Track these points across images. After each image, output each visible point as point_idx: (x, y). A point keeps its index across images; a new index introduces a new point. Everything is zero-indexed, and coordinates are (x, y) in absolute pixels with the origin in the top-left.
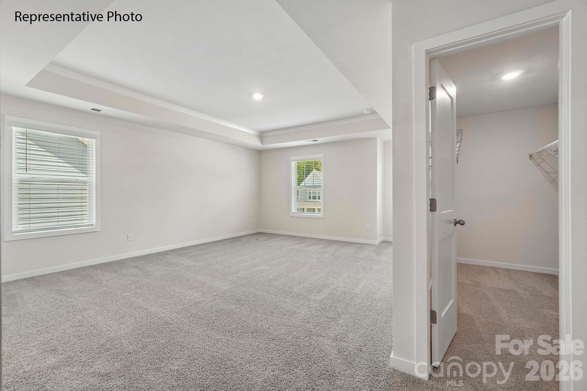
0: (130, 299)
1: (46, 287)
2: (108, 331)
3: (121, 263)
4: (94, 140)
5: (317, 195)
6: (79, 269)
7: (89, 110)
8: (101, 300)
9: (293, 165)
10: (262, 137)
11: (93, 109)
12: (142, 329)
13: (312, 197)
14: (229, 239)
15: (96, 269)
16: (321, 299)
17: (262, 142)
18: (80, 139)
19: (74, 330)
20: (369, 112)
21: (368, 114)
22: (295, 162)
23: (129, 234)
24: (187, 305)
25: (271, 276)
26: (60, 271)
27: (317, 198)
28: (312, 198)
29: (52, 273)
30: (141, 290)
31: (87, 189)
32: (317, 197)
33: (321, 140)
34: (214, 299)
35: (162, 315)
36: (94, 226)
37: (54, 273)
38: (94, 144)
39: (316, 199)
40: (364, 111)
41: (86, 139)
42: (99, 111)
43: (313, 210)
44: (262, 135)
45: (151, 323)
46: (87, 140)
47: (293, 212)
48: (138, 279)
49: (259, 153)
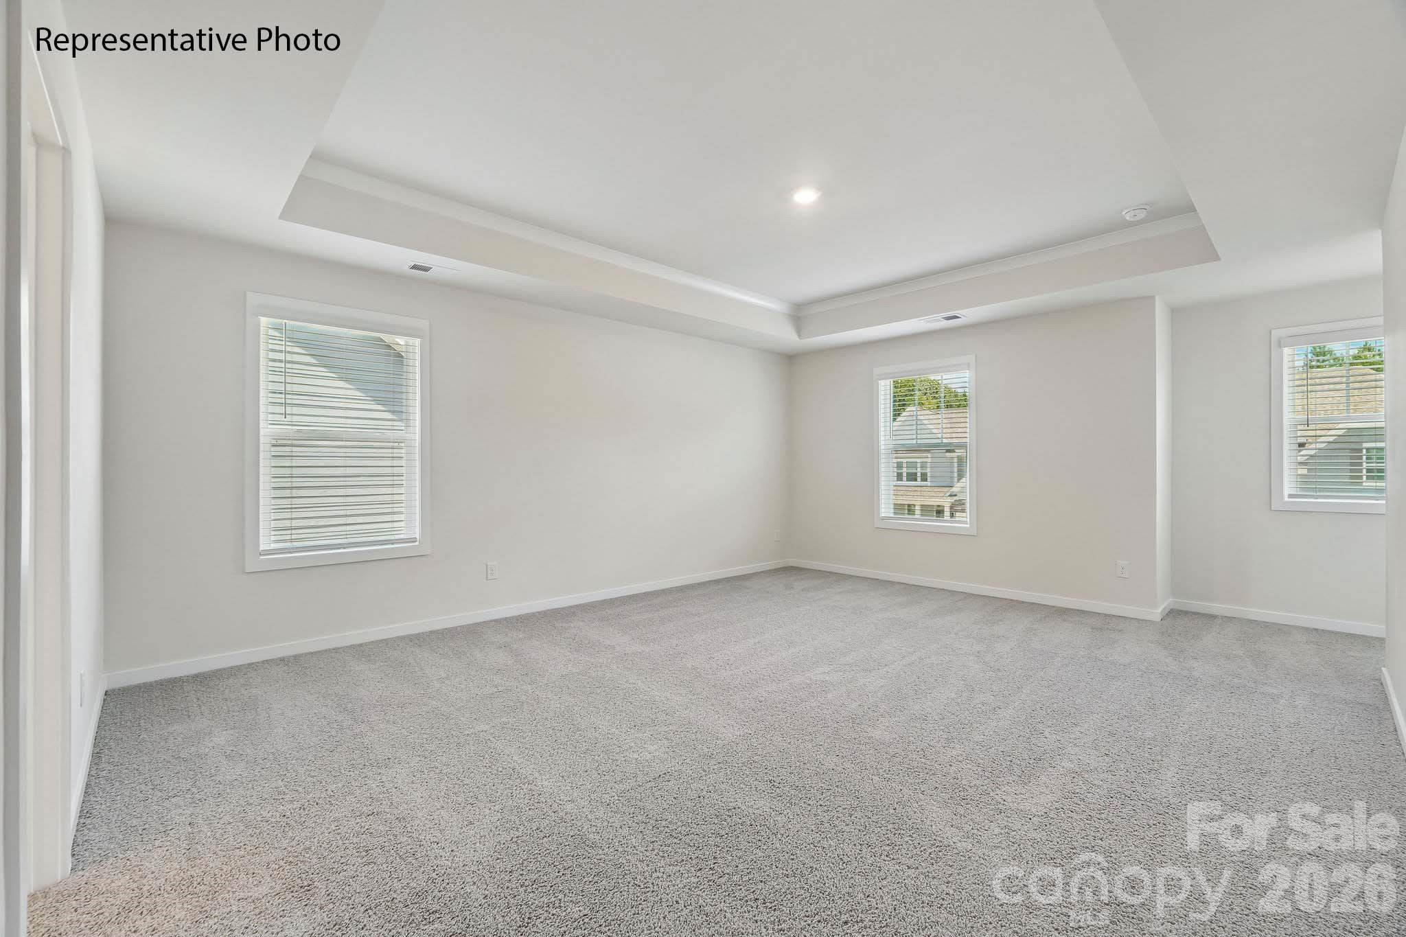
0: (489, 744)
1: (318, 684)
2: (435, 846)
3: (473, 632)
4: (417, 341)
5: (919, 470)
6: (385, 642)
7: (406, 268)
8: (425, 736)
9: (882, 388)
10: (799, 318)
11: (414, 267)
12: (517, 852)
13: (905, 474)
14: (718, 581)
15: (420, 646)
16: (1042, 811)
17: (799, 332)
18: (387, 338)
19: (357, 828)
20: (1142, 215)
21: (1138, 221)
22: (888, 382)
23: (489, 564)
24: (632, 783)
25: (855, 705)
26: (349, 644)
27: (919, 479)
28: (905, 479)
29: (334, 649)
30: (514, 717)
31: (402, 457)
32: (919, 474)
33: (970, 315)
34: (704, 771)
35: (569, 807)
36: (417, 543)
37: (336, 650)
38: (418, 350)
39: (916, 480)
40: (1124, 213)
41: (397, 340)
42: (426, 269)
43: (909, 510)
44: (799, 314)
45: (542, 835)
46: (401, 341)
47: (883, 515)
48: (508, 683)
49: (790, 360)
